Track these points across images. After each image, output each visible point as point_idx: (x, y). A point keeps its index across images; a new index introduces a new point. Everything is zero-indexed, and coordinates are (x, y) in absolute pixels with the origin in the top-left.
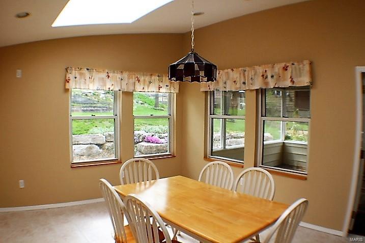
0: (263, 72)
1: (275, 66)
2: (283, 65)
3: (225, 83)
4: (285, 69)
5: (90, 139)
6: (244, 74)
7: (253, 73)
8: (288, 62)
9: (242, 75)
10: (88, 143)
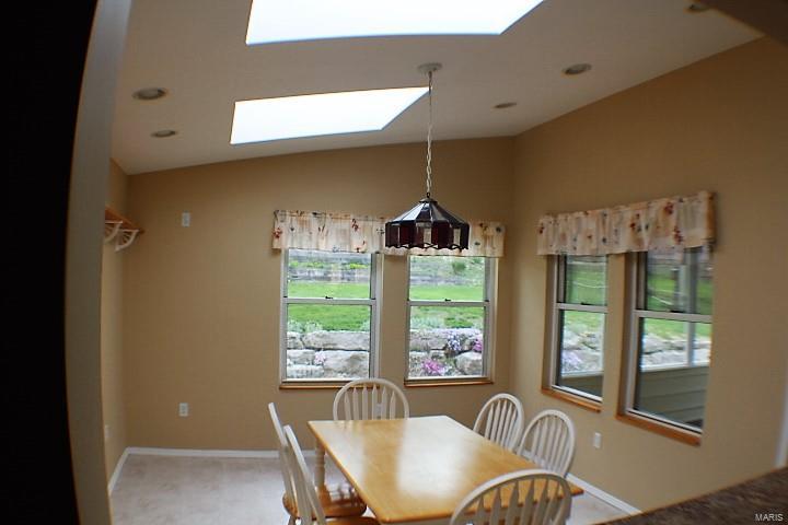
0: (633, 219)
1: (652, 205)
2: (663, 202)
3: (575, 240)
4: (668, 210)
5: (360, 341)
6: (604, 223)
7: (618, 220)
8: (671, 196)
9: (601, 223)
10: (356, 347)
